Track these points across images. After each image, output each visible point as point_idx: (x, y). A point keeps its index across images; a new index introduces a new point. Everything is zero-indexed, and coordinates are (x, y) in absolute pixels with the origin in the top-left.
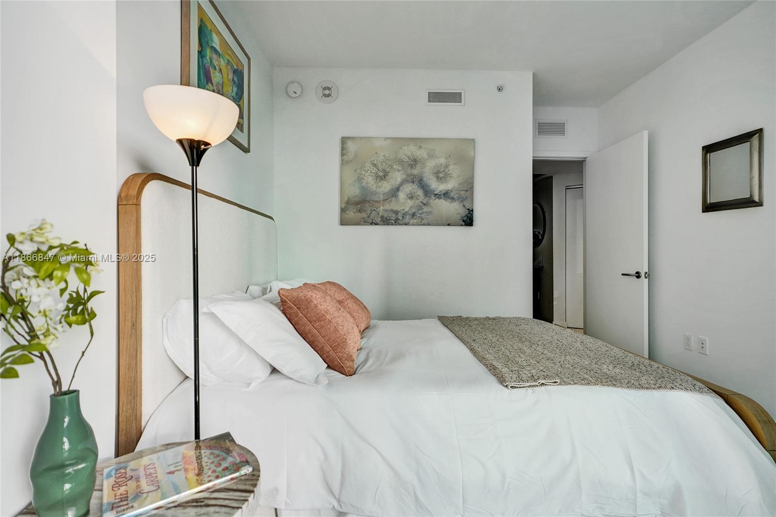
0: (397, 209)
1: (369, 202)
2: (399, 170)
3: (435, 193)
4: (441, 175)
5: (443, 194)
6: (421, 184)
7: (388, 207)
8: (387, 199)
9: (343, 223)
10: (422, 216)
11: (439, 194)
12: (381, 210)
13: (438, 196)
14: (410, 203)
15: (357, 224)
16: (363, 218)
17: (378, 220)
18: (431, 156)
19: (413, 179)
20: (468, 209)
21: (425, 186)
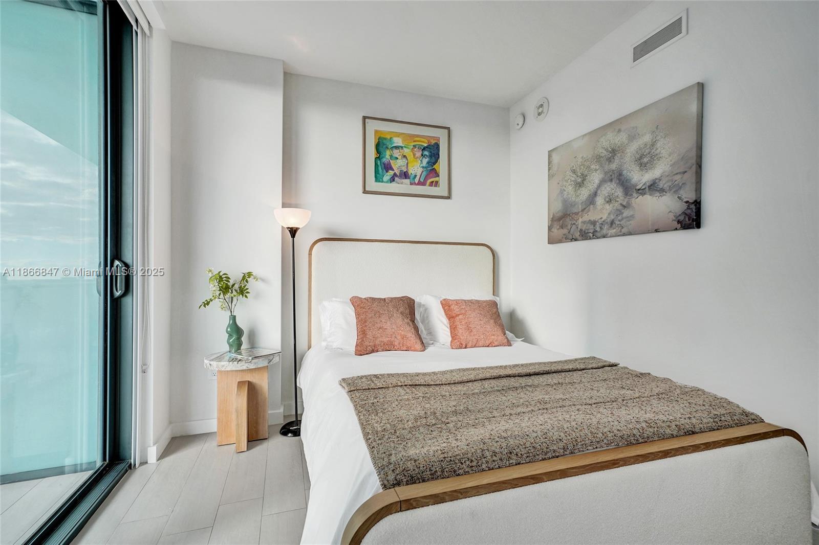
0: (594, 219)
1: (569, 215)
2: (596, 170)
3: (638, 187)
4: (645, 160)
5: (649, 187)
6: (619, 180)
7: (586, 218)
8: (585, 209)
9: (551, 241)
10: (621, 223)
11: (643, 188)
12: (580, 223)
13: (641, 192)
14: (608, 207)
15: (560, 241)
16: (564, 235)
17: (577, 235)
18: (632, 138)
19: (611, 176)
20: (687, 202)
21: (625, 181)
